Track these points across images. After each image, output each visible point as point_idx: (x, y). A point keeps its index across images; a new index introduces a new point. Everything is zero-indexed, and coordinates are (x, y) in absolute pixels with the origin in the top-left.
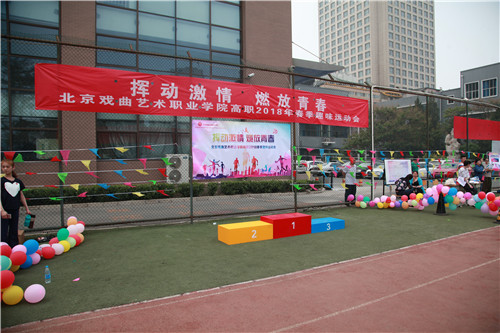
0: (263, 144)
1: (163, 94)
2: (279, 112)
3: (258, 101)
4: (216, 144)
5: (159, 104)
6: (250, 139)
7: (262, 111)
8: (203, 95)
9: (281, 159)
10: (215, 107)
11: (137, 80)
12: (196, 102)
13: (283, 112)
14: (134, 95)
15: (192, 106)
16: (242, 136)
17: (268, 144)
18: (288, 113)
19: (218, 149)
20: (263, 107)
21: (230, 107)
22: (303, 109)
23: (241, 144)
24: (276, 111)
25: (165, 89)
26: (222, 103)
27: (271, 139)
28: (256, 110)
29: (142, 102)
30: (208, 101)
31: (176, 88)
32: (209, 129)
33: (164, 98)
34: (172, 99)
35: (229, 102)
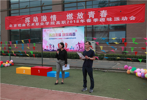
0: (70, 37)
1: (34, 21)
2: (78, 22)
3: (68, 18)
4: (51, 38)
5: (33, 24)
6: (64, 35)
7: (69, 22)
8: (46, 19)
9: (79, 43)
10: (50, 23)
11: (27, 17)
12: (43, 22)
13: (79, 21)
14: (26, 23)
15: (42, 24)
16: (60, 34)
17: (72, 37)
18: (82, 21)
19: (51, 40)
20: (70, 20)
21: (56, 22)
22: (91, 18)
23: (60, 37)
24: (76, 21)
25: (34, 19)
26: (52, 21)
27: (74, 34)
28: (66, 22)
29: (28, 24)
30: (47, 21)
31: (37, 18)
32: (48, 32)
33: (34, 22)
34: (36, 22)
35: (55, 20)
